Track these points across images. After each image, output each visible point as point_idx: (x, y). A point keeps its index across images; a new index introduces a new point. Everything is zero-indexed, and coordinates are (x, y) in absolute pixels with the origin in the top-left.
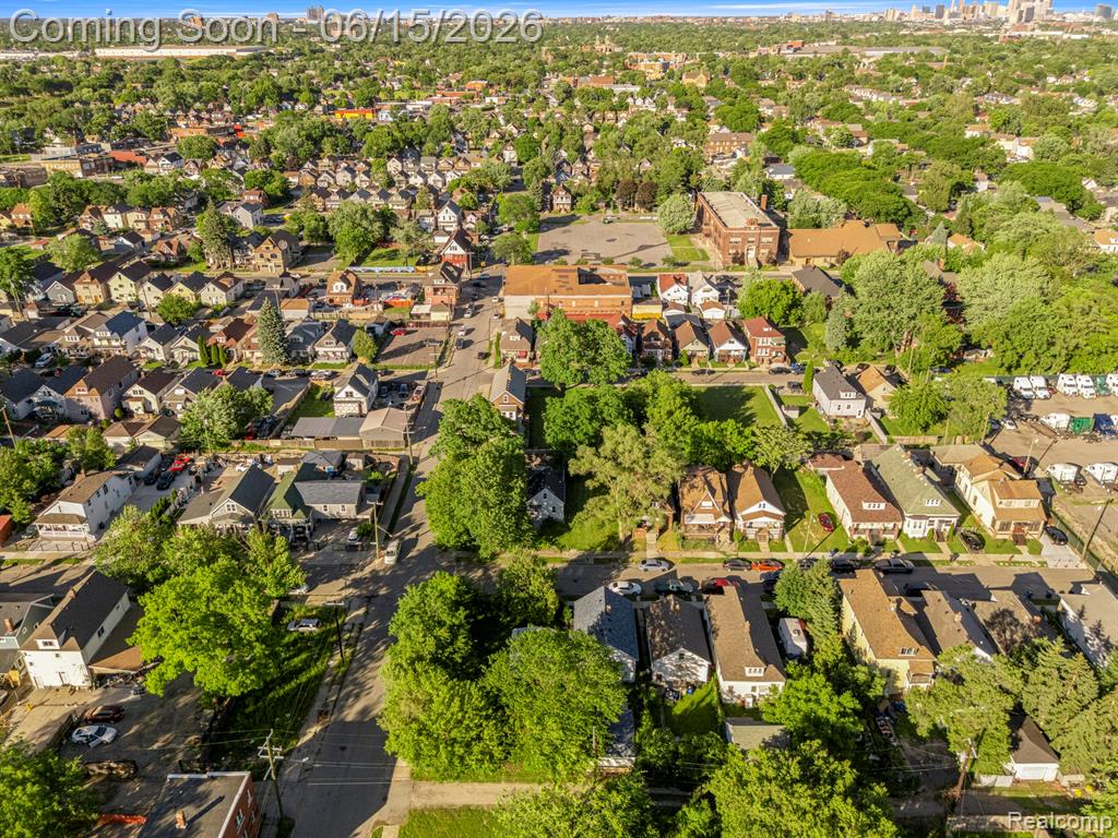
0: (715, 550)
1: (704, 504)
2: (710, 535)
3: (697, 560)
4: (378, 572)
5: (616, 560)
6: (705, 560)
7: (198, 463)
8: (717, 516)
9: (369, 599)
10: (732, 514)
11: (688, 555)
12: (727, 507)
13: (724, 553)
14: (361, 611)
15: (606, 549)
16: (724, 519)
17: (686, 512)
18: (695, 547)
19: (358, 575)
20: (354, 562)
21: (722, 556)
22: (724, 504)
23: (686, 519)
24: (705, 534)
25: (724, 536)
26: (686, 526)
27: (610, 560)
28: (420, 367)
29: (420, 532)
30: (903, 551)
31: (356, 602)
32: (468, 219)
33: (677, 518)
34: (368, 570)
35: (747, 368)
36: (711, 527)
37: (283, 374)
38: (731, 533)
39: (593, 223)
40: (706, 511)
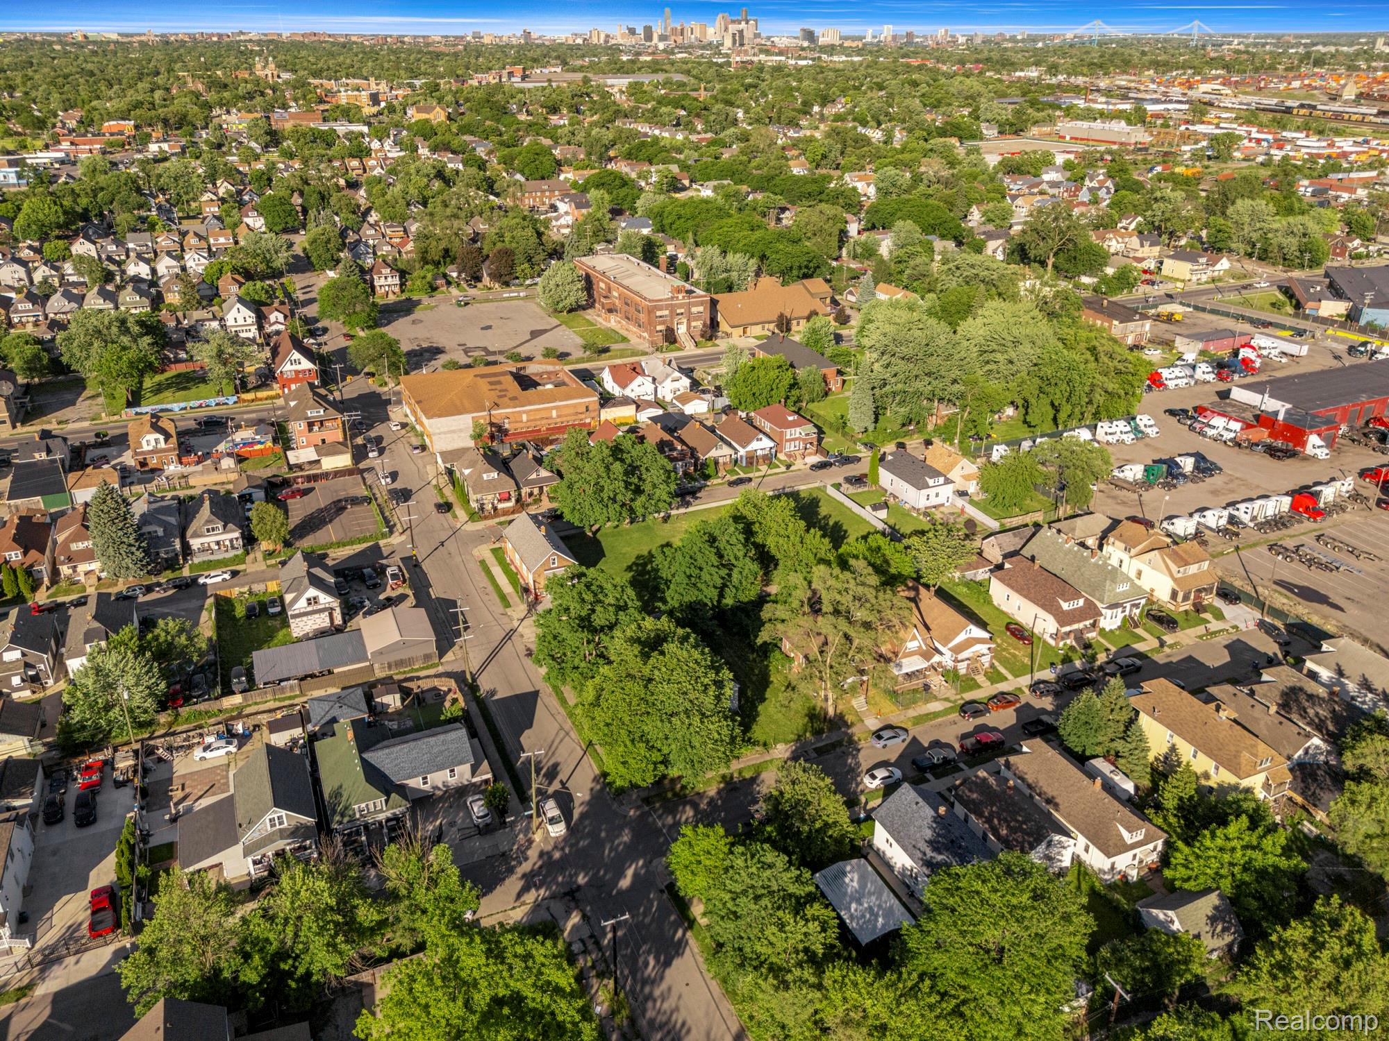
0: (936, 698)
2: (920, 682)
3: (927, 717)
4: (549, 854)
5: (839, 743)
6: (935, 715)
7: (121, 765)
9: (572, 896)
11: (913, 713)
13: (947, 699)
14: (575, 918)
18: (914, 701)
19: (526, 867)
20: (504, 847)
21: (948, 704)
24: (917, 683)
25: (937, 679)
27: (833, 745)
28: (365, 540)
29: (562, 776)
30: (1113, 649)
31: (557, 908)
32: (272, 318)
34: (533, 854)
35: (783, 469)
37: (149, 589)
38: (942, 674)
39: (443, 307)
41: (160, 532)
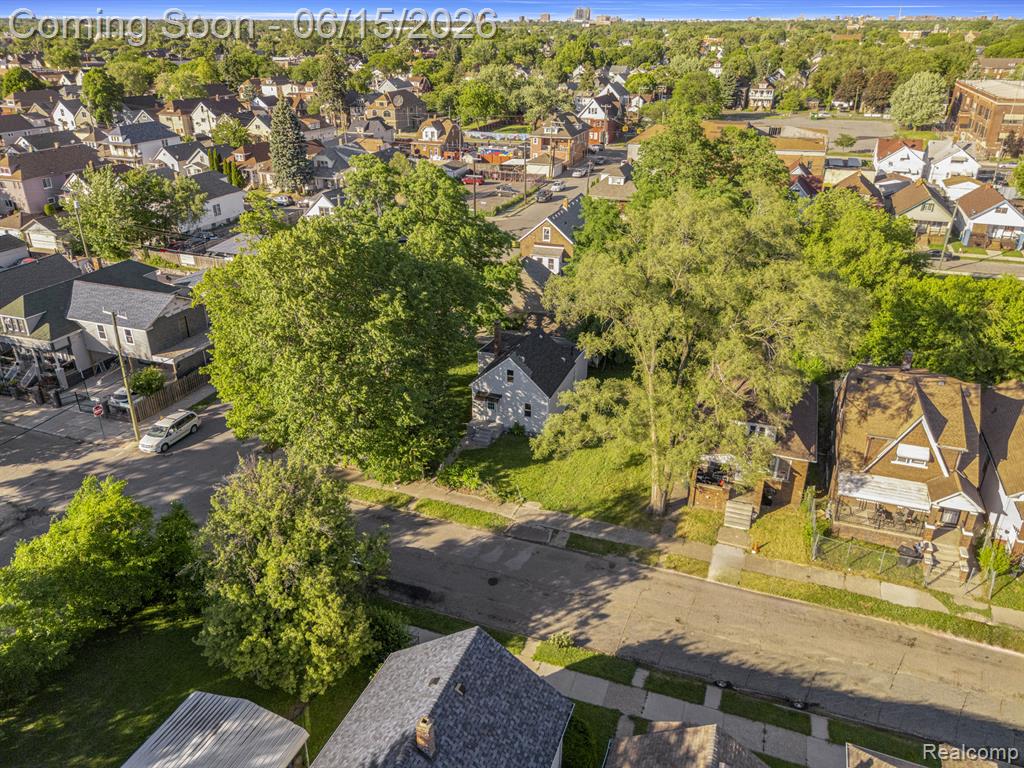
0: (917, 585)
1: (904, 450)
2: (908, 538)
3: (857, 601)
5: (624, 550)
6: (880, 607)
8: (937, 490)
10: (985, 493)
11: (831, 579)
12: (973, 472)
13: (945, 598)
15: (607, 517)
16: (962, 502)
17: (848, 465)
18: (856, 562)
21: (938, 606)
22: (965, 460)
23: (842, 484)
24: (892, 534)
25: (952, 551)
26: (839, 502)
27: (610, 547)
33: (820, 476)
36: (912, 519)
38: (975, 548)
40: (906, 474)
41: (330, 164)
